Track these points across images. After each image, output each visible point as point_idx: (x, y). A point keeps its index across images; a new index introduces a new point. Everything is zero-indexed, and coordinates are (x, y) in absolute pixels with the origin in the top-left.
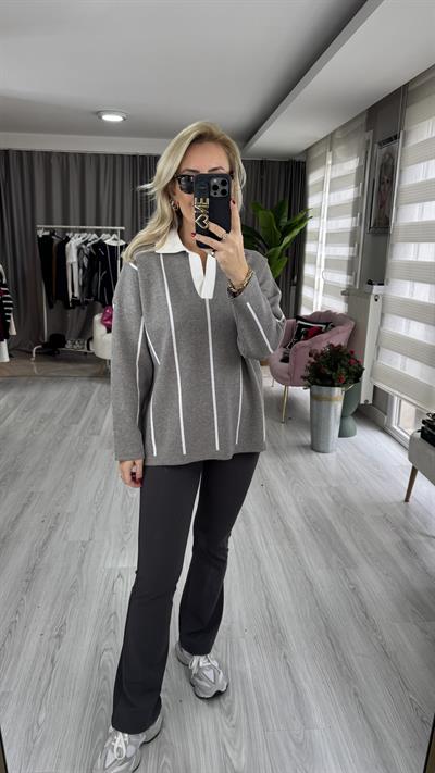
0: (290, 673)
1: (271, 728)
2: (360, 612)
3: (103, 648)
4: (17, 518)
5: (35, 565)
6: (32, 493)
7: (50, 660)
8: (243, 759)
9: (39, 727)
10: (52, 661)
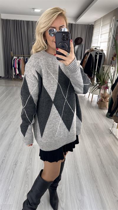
0: (79, 179)
1: (72, 195)
2: (100, 162)
3: (28, 168)
4: (7, 128)
5: (11, 143)
6: (11, 121)
8: (64, 204)
9: (9, 191)
10: (14, 171)
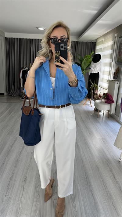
0: (93, 195)
1: (87, 212)
2: (113, 178)
3: (38, 185)
4: (13, 144)
5: (18, 159)
7: (22, 188)
9: (20, 209)
